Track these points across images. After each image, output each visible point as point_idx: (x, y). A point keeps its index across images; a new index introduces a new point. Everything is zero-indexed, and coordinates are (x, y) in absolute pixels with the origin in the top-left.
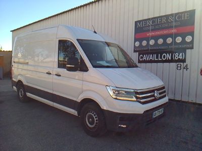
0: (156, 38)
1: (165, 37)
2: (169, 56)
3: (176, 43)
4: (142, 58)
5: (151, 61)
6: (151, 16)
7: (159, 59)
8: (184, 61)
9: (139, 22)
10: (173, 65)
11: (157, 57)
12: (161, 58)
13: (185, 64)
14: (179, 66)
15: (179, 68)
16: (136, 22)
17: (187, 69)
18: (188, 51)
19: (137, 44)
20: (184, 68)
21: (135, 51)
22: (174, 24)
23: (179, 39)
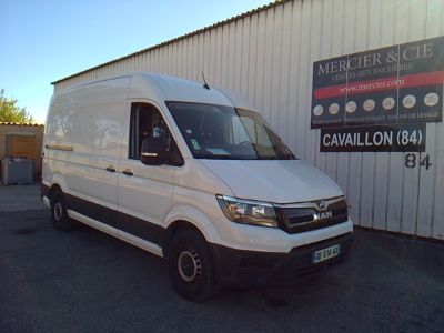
0: (359, 98)
1: (379, 96)
2: (387, 138)
3: (403, 110)
4: (328, 140)
5: (349, 149)
6: (349, 52)
7: (367, 144)
8: (421, 148)
9: (323, 63)
10: (399, 156)
11: (362, 140)
12: (370, 140)
13: (424, 155)
14: (411, 158)
15: (410, 164)
16: (316, 65)
17: (428, 165)
18: (430, 127)
19: (319, 110)
20: (422, 164)
21: (313, 126)
22: (399, 68)
23: (410, 101)
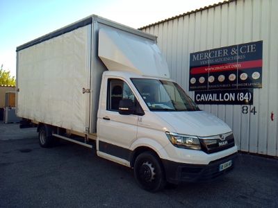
0: (216, 74)
1: (227, 73)
2: (232, 97)
3: (241, 81)
4: (199, 98)
5: (211, 102)
6: (210, 48)
7: (221, 100)
8: (251, 102)
9: (196, 54)
10: (238, 107)
11: (218, 98)
12: (222, 98)
13: (252, 107)
14: (245, 108)
15: (245, 111)
16: (191, 55)
17: (255, 112)
18: (256, 91)
19: (193, 81)
20: (251, 112)
21: (190, 90)
22: (238, 57)
23: (244, 76)
